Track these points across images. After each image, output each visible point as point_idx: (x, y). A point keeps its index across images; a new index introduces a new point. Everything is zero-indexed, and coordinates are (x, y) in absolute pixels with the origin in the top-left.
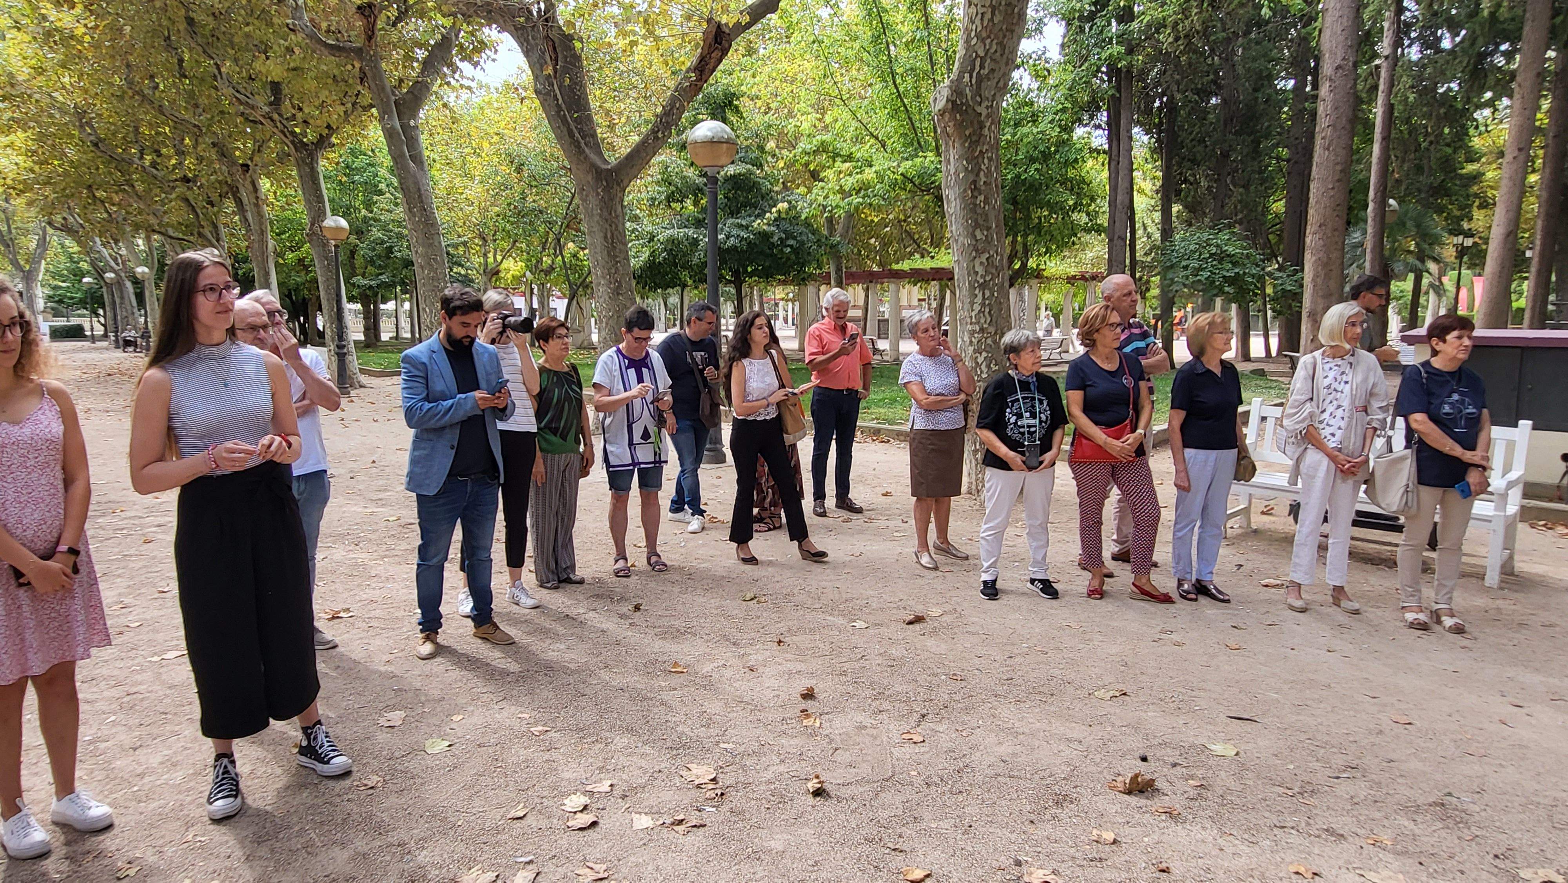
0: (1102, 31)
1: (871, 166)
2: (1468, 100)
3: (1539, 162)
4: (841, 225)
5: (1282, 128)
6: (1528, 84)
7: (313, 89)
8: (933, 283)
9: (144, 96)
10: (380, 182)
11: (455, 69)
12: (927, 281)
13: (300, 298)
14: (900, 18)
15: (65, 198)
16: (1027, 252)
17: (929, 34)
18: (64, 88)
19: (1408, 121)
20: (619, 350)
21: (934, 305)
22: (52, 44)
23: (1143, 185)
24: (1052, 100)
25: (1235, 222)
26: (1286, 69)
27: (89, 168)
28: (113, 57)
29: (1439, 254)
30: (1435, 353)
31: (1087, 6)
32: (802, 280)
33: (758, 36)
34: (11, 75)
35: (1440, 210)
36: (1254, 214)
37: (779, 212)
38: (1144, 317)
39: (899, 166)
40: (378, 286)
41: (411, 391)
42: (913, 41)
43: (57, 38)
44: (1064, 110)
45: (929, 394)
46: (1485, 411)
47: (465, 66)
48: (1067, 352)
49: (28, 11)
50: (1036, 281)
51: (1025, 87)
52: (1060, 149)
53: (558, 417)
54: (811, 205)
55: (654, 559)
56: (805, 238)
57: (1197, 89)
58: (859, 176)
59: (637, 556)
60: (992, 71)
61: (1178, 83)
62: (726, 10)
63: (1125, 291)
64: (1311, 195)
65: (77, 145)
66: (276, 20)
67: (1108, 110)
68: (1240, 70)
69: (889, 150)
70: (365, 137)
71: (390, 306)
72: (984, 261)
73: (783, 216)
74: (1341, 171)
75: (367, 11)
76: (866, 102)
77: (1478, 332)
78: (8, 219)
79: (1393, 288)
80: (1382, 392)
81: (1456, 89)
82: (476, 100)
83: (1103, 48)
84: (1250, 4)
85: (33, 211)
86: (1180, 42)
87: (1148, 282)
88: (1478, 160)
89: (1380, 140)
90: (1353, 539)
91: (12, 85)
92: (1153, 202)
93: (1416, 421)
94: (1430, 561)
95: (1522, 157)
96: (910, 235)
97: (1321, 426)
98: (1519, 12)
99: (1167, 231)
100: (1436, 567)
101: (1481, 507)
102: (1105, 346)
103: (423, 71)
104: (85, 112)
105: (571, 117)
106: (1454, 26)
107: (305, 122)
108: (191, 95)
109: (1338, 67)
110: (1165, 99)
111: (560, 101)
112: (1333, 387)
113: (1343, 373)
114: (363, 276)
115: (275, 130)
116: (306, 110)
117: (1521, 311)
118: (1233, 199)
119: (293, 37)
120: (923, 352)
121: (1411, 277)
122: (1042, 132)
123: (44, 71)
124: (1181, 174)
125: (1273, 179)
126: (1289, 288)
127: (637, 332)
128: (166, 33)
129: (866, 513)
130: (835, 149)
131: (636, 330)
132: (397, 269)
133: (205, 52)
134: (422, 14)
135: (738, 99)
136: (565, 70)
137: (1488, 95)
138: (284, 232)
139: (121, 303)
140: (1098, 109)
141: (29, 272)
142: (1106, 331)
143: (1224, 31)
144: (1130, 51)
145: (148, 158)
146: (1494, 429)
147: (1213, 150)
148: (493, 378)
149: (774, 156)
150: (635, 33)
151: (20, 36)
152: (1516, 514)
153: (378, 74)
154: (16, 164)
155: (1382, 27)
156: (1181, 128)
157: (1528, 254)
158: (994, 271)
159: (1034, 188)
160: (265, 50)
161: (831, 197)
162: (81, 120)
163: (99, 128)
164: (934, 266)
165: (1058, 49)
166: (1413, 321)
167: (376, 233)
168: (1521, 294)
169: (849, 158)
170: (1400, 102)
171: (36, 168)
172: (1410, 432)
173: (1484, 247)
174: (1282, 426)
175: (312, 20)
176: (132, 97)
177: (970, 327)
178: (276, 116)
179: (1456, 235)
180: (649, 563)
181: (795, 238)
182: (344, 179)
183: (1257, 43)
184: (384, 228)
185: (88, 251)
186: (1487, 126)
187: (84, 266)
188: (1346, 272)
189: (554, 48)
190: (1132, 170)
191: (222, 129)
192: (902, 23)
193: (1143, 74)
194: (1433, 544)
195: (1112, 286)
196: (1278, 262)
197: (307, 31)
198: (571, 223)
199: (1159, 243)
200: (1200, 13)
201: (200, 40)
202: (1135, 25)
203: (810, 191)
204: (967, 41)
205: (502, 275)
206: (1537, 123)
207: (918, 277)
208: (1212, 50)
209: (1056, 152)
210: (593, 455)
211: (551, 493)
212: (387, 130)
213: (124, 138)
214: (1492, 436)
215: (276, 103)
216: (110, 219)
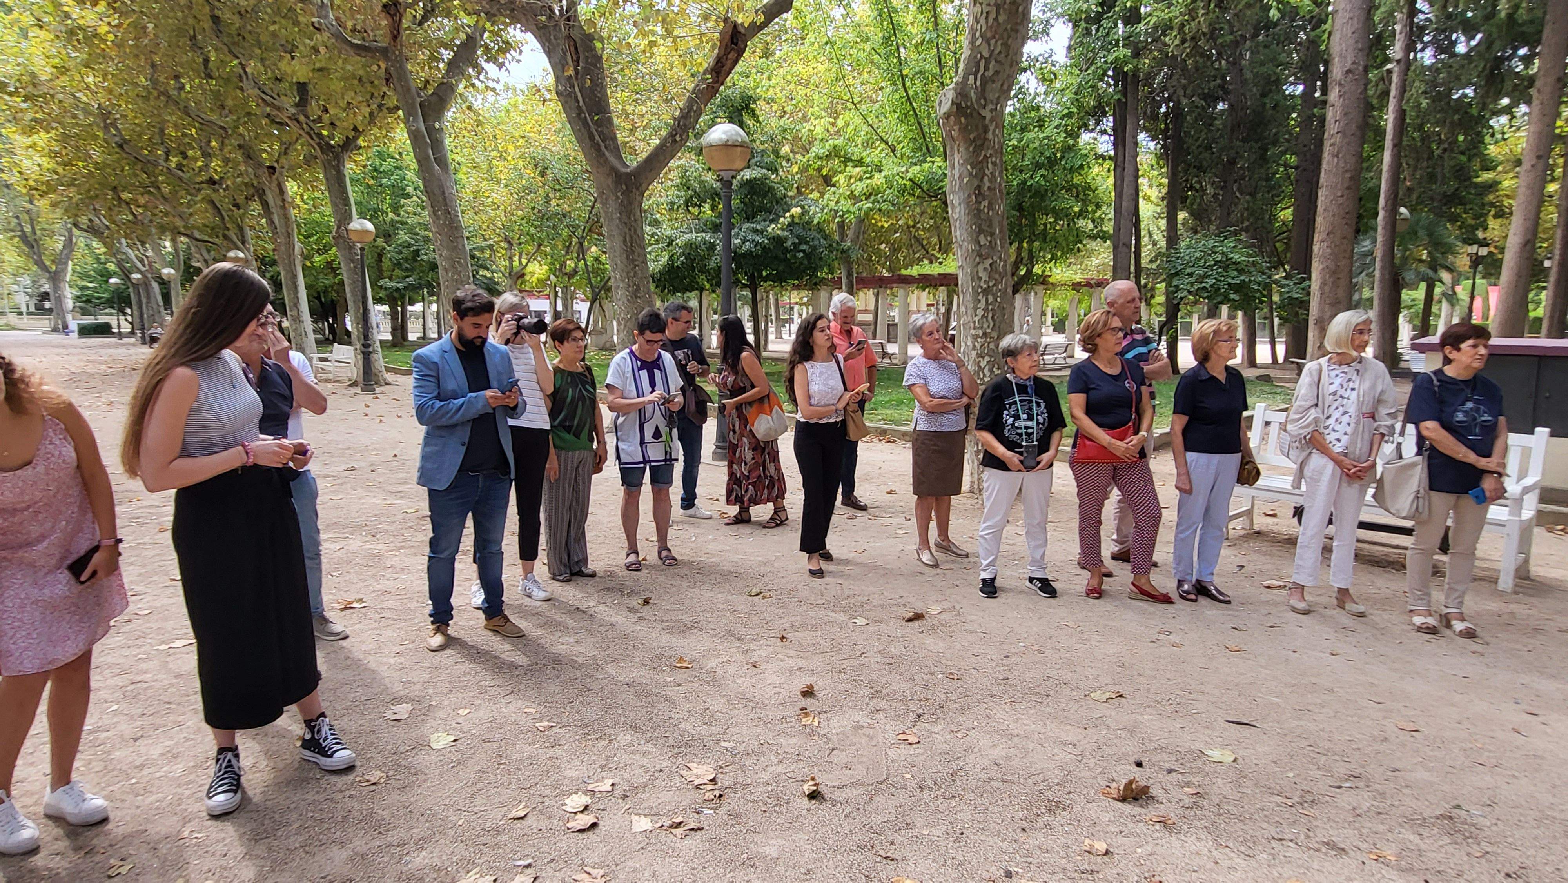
0: (1108, 34)
1: (881, 171)
2: (1484, 107)
3: (1559, 171)
4: (852, 231)
5: (1291, 134)
6: (1548, 89)
7: (339, 90)
8: (942, 288)
9: (169, 97)
10: (407, 185)
11: (480, 70)
12: (935, 287)
13: (329, 299)
14: (910, 19)
15: (89, 199)
16: (1032, 259)
17: (938, 36)
18: (88, 88)
19: (1420, 127)
20: (632, 351)
21: (943, 310)
22: (76, 43)
23: (1149, 192)
24: (1058, 104)
25: (1242, 230)
26: (1295, 74)
27: (114, 170)
28: (137, 56)
29: (1453, 263)
30: (1447, 361)
31: (1093, 7)
32: (814, 285)
33: (774, 38)
34: (33, 75)
35: (1453, 219)
36: (1260, 222)
37: (792, 216)
38: (1148, 323)
39: (907, 171)
40: (405, 288)
41: (422, 390)
42: (922, 43)
43: (80, 37)
44: (1070, 115)
45: (933, 397)
46: (1502, 419)
47: (490, 67)
48: (1072, 357)
49: (50, 9)
50: (1042, 287)
51: (1032, 91)
52: (1066, 155)
53: (572, 415)
54: (823, 210)
55: (664, 553)
56: (816, 243)
57: (1204, 94)
58: (869, 181)
59: (648, 550)
60: (997, 72)
61: (1185, 88)
62: (741, 8)
63: (1129, 298)
64: (1319, 203)
65: (102, 146)
66: (301, 19)
67: (1114, 115)
68: (1248, 75)
69: (898, 155)
70: (392, 139)
71: (418, 307)
72: (988, 266)
73: (796, 220)
74: (1351, 178)
75: (393, 9)
76: (877, 106)
77: (1494, 341)
78: (32, 220)
79: (1404, 296)
80: (1391, 400)
81: (1472, 95)
82: (503, 102)
83: (1109, 51)
84: (1258, 5)
85: (59, 212)
86: (1186, 45)
87: (1153, 289)
88: (1494, 168)
89: (1391, 146)
90: (1359, 541)
91: (35, 85)
92: (1158, 209)
93: (1427, 428)
94: (1440, 564)
95: (1540, 166)
96: (919, 240)
97: (1326, 432)
98: (1539, 13)
99: (1172, 238)
100: (1447, 571)
101: (1496, 512)
102: (1107, 351)
103: (448, 71)
104: (110, 113)
105: (592, 119)
106: (1469, 29)
107: (332, 124)
108: (217, 95)
109: (1349, 71)
110: (1171, 104)
111: (581, 103)
112: (1339, 393)
113: (1349, 380)
114: (391, 279)
115: (302, 132)
116: (332, 112)
117: (1539, 320)
118: (1240, 207)
119: (319, 36)
120: (927, 355)
121: (1423, 285)
122: (1048, 138)
123: (68, 70)
124: (1187, 181)
125: (1280, 187)
126: (1296, 296)
127: (648, 335)
128: (192, 33)
129: (870, 510)
130: (846, 153)
131: (648, 332)
132: (423, 272)
133: (230, 51)
134: (448, 14)
135: (754, 102)
136: (587, 71)
137: (1505, 101)
138: (313, 235)
139: (148, 303)
140: (1104, 114)
141: (55, 272)
142: (1108, 336)
143: (1231, 34)
144: (1137, 54)
145: (175, 160)
146: (1512, 436)
147: (1220, 157)
148: (504, 378)
149: (788, 160)
150: (654, 33)
151: (43, 34)
152: (1531, 519)
153: (403, 75)
154: (39, 165)
155: (1394, 30)
156: (1187, 134)
157: (1547, 263)
158: (997, 276)
159: (1040, 194)
160: (291, 49)
161: (842, 202)
162: (105, 121)
163: (125, 129)
164: (942, 272)
165: (1064, 51)
166: (1424, 328)
167: (403, 237)
168: (1539, 303)
169: (860, 163)
170: (1413, 108)
171: (60, 170)
172: (1421, 440)
173: (1500, 256)
174: (1285, 431)
175: (337, 19)
176: (159, 97)
177: (973, 332)
178: (302, 118)
179: (1470, 245)
180: (660, 557)
181: (807, 243)
182: (372, 182)
183: (1266, 47)
184: (411, 232)
185: (113, 251)
186: (1503, 133)
187: (112, 267)
188: (1354, 280)
189: (576, 49)
190: (1137, 177)
191: (249, 131)
192: (912, 24)
193: (1149, 78)
194: (1444, 548)
195: (1116, 292)
196: (1285, 270)
197: (333, 30)
198: (593, 227)
199: (1164, 250)
200: (1207, 14)
201: (225, 40)
202: (1141, 27)
203: (822, 195)
204: (972, 42)
205: (527, 278)
206: (1558, 131)
207: (926, 282)
208: (1219, 54)
209: (1062, 158)
210: (606, 452)
211: (564, 488)
212: (413, 132)
213: (150, 139)
214: (1509, 442)
215: (302, 104)
216: (136, 221)
